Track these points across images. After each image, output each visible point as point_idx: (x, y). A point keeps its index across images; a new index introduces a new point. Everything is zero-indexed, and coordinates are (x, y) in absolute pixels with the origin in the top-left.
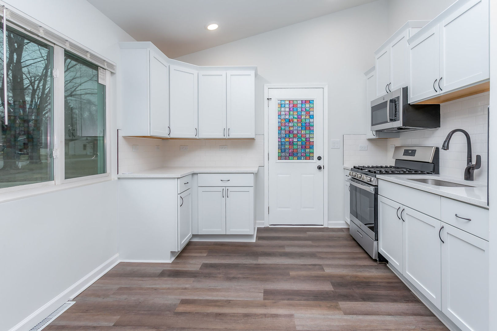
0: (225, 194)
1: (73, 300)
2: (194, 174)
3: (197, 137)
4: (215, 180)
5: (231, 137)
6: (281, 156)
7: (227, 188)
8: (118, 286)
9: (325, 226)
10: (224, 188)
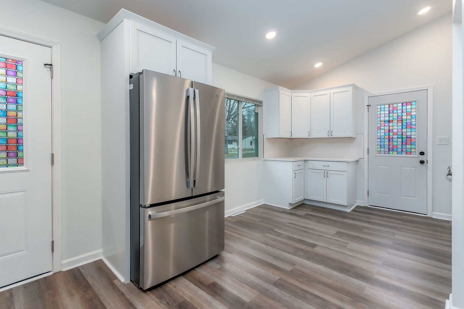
0: (326, 175)
1: (245, 211)
2: (305, 161)
3: (309, 137)
4: (319, 165)
5: (333, 136)
6: (380, 151)
7: (327, 171)
8: (262, 211)
9: (429, 215)
10: (325, 171)
